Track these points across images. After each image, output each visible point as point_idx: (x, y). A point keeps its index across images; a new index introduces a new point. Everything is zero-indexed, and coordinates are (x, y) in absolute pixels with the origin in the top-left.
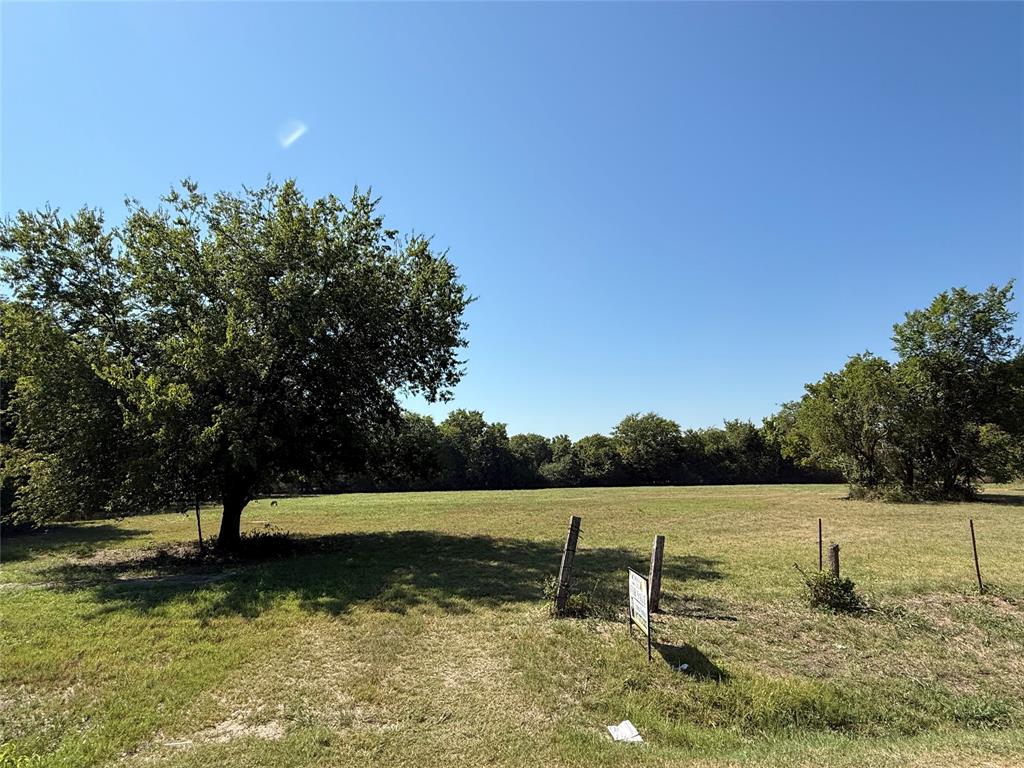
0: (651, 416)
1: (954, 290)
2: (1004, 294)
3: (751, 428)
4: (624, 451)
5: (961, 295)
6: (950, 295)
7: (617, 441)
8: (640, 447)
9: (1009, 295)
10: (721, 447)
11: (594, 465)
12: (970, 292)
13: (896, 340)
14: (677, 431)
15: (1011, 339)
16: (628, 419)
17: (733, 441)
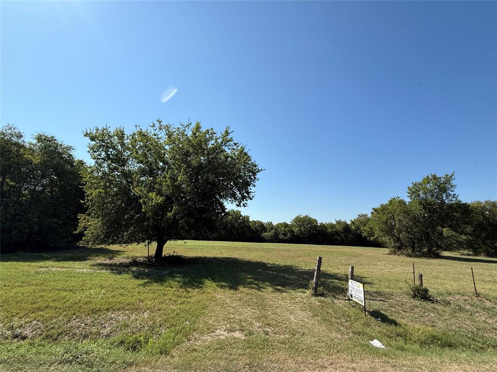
0: (307, 216)
1: (431, 174)
2: (451, 177)
3: (346, 223)
4: (296, 230)
5: (435, 177)
6: (430, 176)
7: (292, 225)
8: (302, 228)
9: (453, 178)
10: (334, 230)
11: (283, 234)
12: (438, 176)
13: (409, 193)
14: (317, 223)
15: (454, 195)
16: (297, 217)
17: (339, 228)
